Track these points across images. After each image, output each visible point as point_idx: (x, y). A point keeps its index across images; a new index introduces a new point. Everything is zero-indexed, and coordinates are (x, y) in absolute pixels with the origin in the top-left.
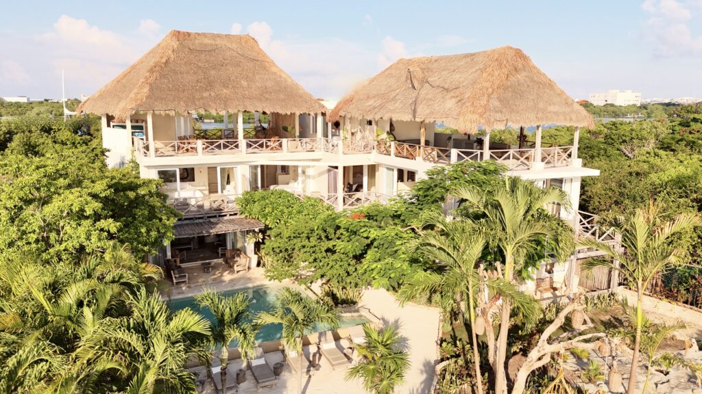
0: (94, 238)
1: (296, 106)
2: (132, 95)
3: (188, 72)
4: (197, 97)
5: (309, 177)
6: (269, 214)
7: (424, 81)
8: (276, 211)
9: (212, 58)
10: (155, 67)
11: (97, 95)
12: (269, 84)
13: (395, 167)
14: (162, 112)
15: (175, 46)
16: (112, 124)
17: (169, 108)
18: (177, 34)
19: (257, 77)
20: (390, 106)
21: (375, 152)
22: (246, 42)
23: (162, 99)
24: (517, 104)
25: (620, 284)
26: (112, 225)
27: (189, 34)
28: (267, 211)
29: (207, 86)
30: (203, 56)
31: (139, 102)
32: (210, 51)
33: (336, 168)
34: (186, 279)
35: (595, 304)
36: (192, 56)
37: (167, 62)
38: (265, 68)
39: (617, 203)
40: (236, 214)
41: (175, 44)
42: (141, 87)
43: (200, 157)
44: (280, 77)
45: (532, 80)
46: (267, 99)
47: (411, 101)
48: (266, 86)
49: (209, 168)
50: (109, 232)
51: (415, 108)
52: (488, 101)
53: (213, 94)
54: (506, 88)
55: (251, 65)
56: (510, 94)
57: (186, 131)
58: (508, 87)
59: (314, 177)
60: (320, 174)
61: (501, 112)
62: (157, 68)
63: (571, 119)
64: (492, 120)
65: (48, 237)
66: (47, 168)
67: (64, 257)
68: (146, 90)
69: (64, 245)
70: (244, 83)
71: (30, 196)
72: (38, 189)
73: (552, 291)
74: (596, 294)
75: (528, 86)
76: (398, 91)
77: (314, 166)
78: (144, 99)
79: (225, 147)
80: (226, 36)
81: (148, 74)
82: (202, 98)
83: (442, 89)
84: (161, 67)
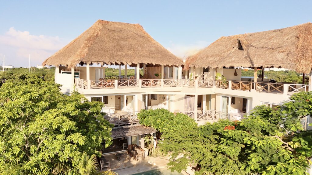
1: (168, 61)
2: (78, 53)
3: (109, 42)
4: (115, 55)
5: (172, 101)
7: (249, 46)
8: (163, 122)
9: (121, 35)
10: (91, 38)
11: (54, 56)
12: (152, 49)
13: (229, 95)
14: (96, 63)
15: (101, 28)
16: (62, 71)
17: (100, 60)
18: (101, 22)
19: (146, 45)
20: (228, 60)
21: (215, 87)
22: (138, 27)
23: (95, 55)
27: (108, 22)
28: (158, 122)
29: (120, 49)
30: (116, 34)
31: (82, 57)
32: (120, 31)
33: (194, 96)
34: (109, 166)
36: (110, 33)
37: (97, 36)
38: (149, 41)
40: (136, 124)
41: (101, 27)
42: (83, 48)
43: (116, 90)
44: (158, 45)
46: (152, 57)
48: (151, 50)
49: (116, 96)
53: (123, 54)
55: (142, 39)
57: (101, 75)
59: (175, 101)
60: (180, 99)
62: (92, 39)
65: (29, 148)
66: (32, 93)
67: (42, 167)
68: (86, 50)
69: (41, 155)
70: (140, 48)
71: (18, 116)
72: (24, 110)
76: (229, 52)
77: (175, 95)
78: (86, 55)
79: (130, 84)
80: (127, 24)
81: (86, 42)
82: (118, 55)
83: (266, 49)
84: (94, 38)
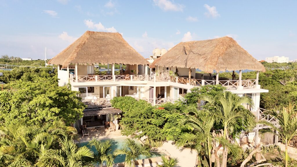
0: (49, 115)
1: (136, 62)
2: (70, 57)
3: (93, 48)
4: (96, 58)
6: (124, 107)
7: (191, 51)
8: (127, 106)
9: (103, 42)
10: (80, 45)
11: (56, 57)
12: (126, 53)
13: (178, 87)
14: (81, 64)
15: (88, 37)
17: (84, 62)
18: (89, 32)
19: (121, 50)
20: (176, 62)
21: (169, 81)
22: (117, 36)
23: (81, 58)
24: (230, 61)
25: (279, 142)
26: (57, 110)
27: (94, 32)
28: (123, 105)
29: (100, 53)
30: (99, 41)
31: (72, 59)
32: (102, 39)
33: (153, 87)
34: (88, 134)
35: (268, 150)
36: (95, 41)
37: (84, 44)
38: (124, 46)
39: (277, 105)
40: (110, 107)
41: (88, 36)
42: (73, 54)
43: (96, 82)
44: (131, 50)
45: (237, 51)
46: (125, 59)
47: (185, 60)
48: (124, 53)
49: (100, 87)
50: (55, 113)
51: (186, 62)
52: (218, 59)
53: (102, 57)
54: (226, 54)
55: (119, 45)
56: (227, 57)
57: (92, 72)
58: (227, 54)
61: (224, 64)
62: (80, 46)
63: (255, 68)
64: (220, 67)
65: (31, 115)
66: (31, 86)
67: (36, 123)
68: (75, 55)
69: (37, 118)
70: (116, 52)
71: (24, 97)
72: (27, 94)
73: (248, 144)
74: (268, 146)
75: (235, 53)
76: (179, 55)
77: (144, 87)
78: (74, 59)
79: (107, 78)
80: (109, 33)
81: (76, 48)
82: (98, 58)
83: (198, 54)
84: (82, 45)
